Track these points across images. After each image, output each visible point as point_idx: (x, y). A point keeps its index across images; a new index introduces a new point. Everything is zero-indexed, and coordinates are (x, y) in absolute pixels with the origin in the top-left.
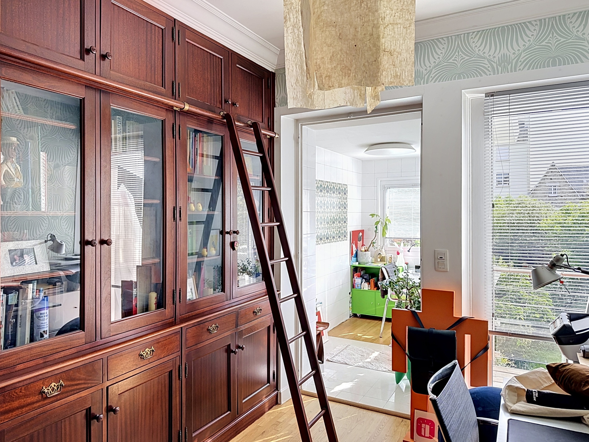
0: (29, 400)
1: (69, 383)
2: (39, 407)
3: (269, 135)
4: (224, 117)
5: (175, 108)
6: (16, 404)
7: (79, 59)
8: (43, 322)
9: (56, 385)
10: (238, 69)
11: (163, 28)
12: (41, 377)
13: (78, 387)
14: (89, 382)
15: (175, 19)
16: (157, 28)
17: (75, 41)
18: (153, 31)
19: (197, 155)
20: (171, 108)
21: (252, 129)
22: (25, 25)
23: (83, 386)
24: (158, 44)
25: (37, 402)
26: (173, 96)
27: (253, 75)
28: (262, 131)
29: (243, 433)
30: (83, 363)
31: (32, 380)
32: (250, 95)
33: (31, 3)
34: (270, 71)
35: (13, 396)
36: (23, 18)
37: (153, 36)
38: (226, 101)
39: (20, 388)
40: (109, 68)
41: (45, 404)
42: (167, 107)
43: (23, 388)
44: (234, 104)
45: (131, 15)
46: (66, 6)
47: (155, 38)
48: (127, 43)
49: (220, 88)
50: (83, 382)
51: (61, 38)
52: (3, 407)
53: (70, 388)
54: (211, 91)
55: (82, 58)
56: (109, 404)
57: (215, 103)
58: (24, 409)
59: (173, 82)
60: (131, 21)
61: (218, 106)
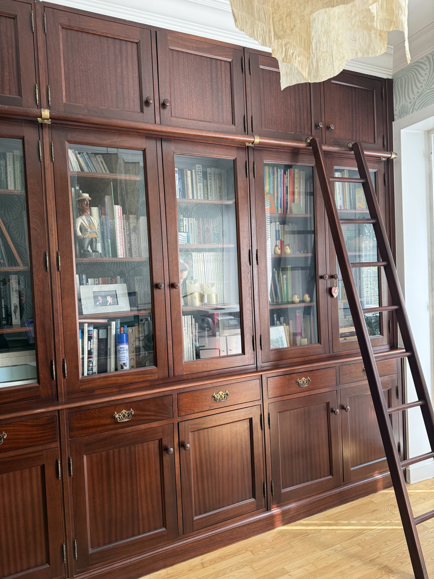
0: (103, 422)
1: (139, 413)
2: (112, 429)
3: (384, 157)
4: (310, 144)
5: (247, 144)
6: (91, 423)
7: (139, 112)
8: (123, 355)
9: (127, 412)
10: (334, 85)
11: (230, 60)
12: (112, 403)
13: (148, 418)
14: (159, 414)
15: (244, 48)
16: (223, 62)
17: (134, 95)
18: (219, 67)
19: (287, 193)
20: (243, 145)
21: (353, 152)
22: (87, 92)
23: (153, 418)
24: (225, 79)
25: (110, 424)
26: (245, 131)
27: (358, 88)
28: (365, 153)
29: (351, 505)
30: (152, 396)
31: (104, 405)
32: (354, 112)
33: (91, 70)
34: (385, 78)
35: (88, 415)
36: (85, 85)
37: (219, 72)
38: (317, 126)
39: (94, 410)
40: (170, 115)
41: (117, 427)
42: (238, 145)
43: (97, 410)
44: (328, 128)
45: (192, 56)
46: (124, 64)
47: (221, 74)
48: (189, 86)
49: (309, 112)
50: (153, 414)
51: (120, 95)
52: (80, 424)
53: (141, 418)
54: (296, 118)
55: (142, 111)
56: (181, 440)
57: (302, 131)
58: (98, 429)
59: (244, 116)
60: (192, 63)
61: (306, 133)
